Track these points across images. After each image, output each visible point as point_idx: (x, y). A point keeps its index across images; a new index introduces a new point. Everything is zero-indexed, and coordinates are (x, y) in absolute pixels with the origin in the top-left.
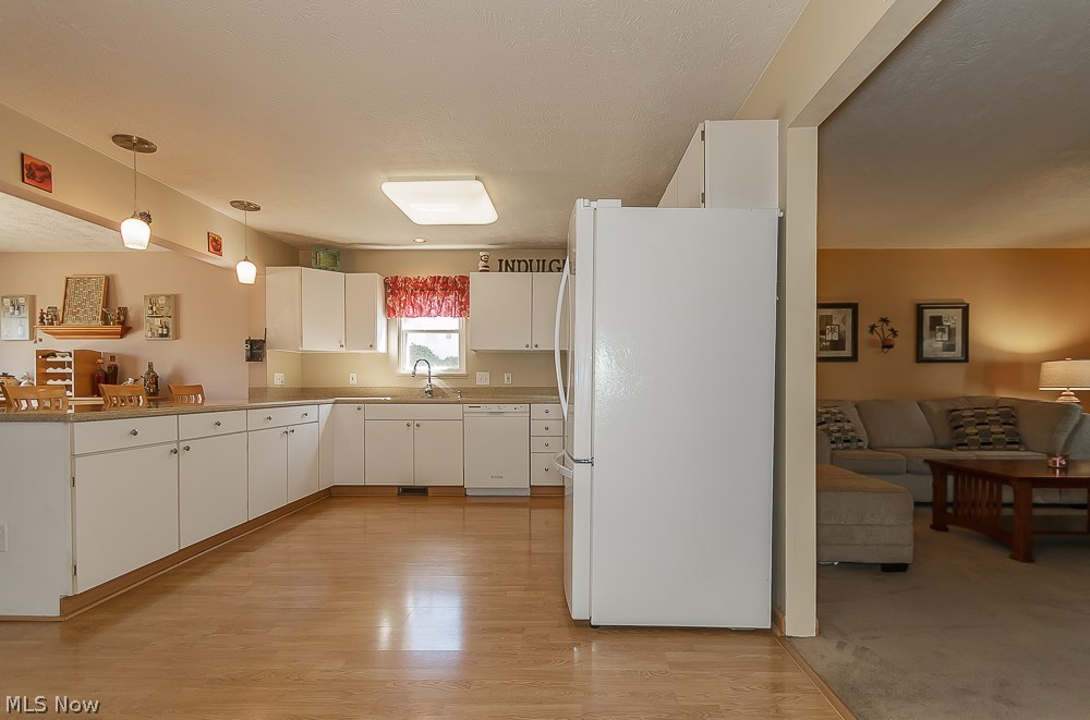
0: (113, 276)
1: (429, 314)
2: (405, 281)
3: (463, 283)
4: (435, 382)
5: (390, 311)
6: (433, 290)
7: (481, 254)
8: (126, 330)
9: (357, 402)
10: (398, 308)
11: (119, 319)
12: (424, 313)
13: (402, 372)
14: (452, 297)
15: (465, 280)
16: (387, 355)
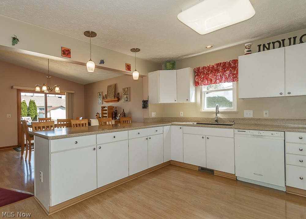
0: (116, 84)
1: (215, 83)
2: (204, 68)
3: (235, 63)
4: (219, 115)
5: (196, 84)
6: (217, 71)
7: (246, 45)
8: (119, 100)
9: (180, 125)
10: (200, 82)
11: (117, 96)
12: (213, 82)
13: (203, 111)
14: (228, 72)
15: (236, 61)
16: (195, 103)
